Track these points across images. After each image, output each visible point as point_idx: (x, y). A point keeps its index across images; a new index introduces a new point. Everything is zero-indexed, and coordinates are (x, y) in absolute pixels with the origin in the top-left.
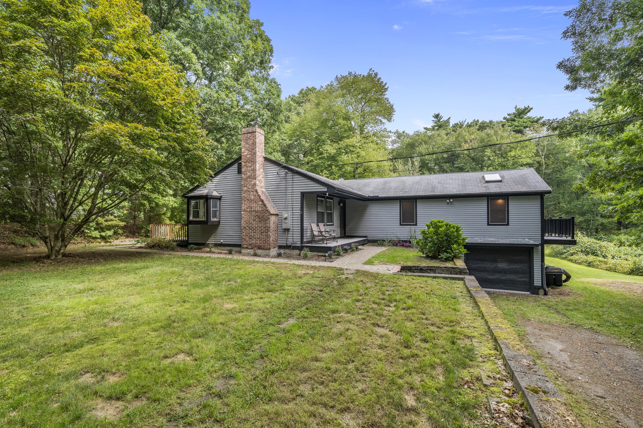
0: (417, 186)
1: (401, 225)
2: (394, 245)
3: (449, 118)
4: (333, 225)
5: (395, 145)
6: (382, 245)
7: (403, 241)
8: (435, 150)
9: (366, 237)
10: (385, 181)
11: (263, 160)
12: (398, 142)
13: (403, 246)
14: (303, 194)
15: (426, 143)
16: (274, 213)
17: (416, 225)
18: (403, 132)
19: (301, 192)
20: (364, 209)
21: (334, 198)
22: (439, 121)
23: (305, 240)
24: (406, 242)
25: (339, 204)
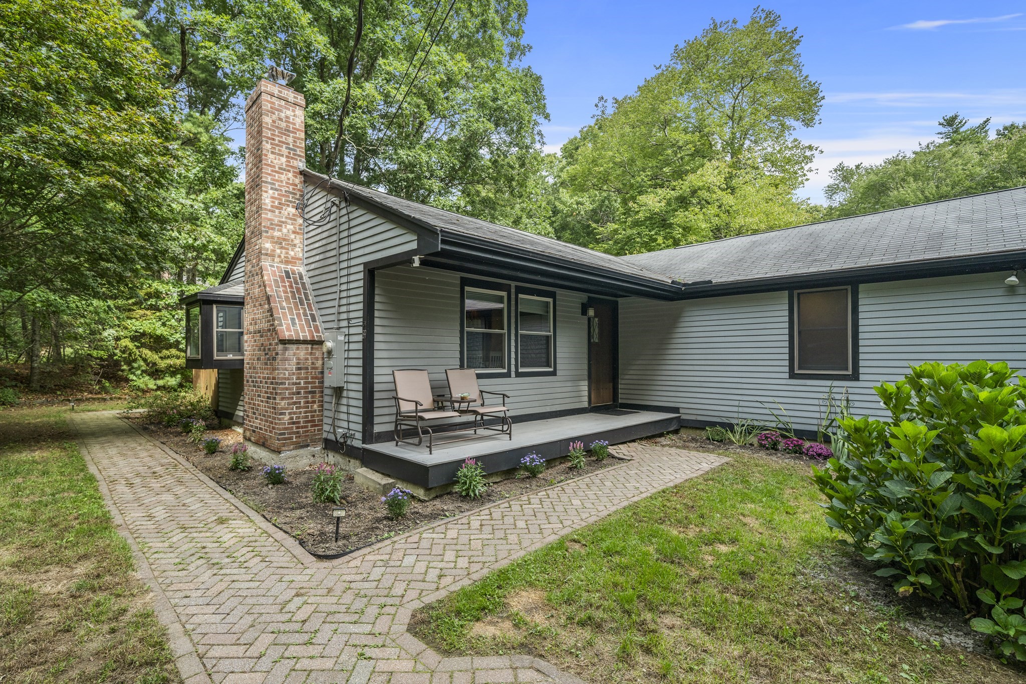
0: (863, 241)
1: (793, 375)
2: (762, 446)
3: (988, 120)
4: (554, 373)
5: (836, 197)
6: (722, 442)
7: (800, 434)
8: (944, 189)
9: (676, 410)
10: (754, 242)
11: (298, 180)
12: (844, 189)
13: (798, 452)
14: (372, 272)
15: (916, 177)
16: (303, 335)
17: (855, 377)
18: (858, 167)
19: (365, 264)
20: (670, 325)
21: (559, 291)
22: (956, 131)
23: (377, 429)
24: (812, 436)
25: (584, 312)
